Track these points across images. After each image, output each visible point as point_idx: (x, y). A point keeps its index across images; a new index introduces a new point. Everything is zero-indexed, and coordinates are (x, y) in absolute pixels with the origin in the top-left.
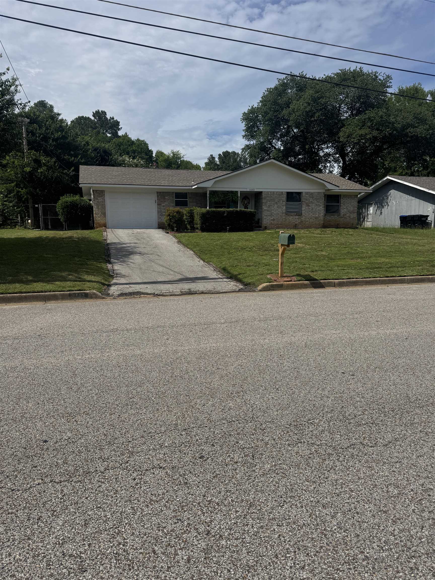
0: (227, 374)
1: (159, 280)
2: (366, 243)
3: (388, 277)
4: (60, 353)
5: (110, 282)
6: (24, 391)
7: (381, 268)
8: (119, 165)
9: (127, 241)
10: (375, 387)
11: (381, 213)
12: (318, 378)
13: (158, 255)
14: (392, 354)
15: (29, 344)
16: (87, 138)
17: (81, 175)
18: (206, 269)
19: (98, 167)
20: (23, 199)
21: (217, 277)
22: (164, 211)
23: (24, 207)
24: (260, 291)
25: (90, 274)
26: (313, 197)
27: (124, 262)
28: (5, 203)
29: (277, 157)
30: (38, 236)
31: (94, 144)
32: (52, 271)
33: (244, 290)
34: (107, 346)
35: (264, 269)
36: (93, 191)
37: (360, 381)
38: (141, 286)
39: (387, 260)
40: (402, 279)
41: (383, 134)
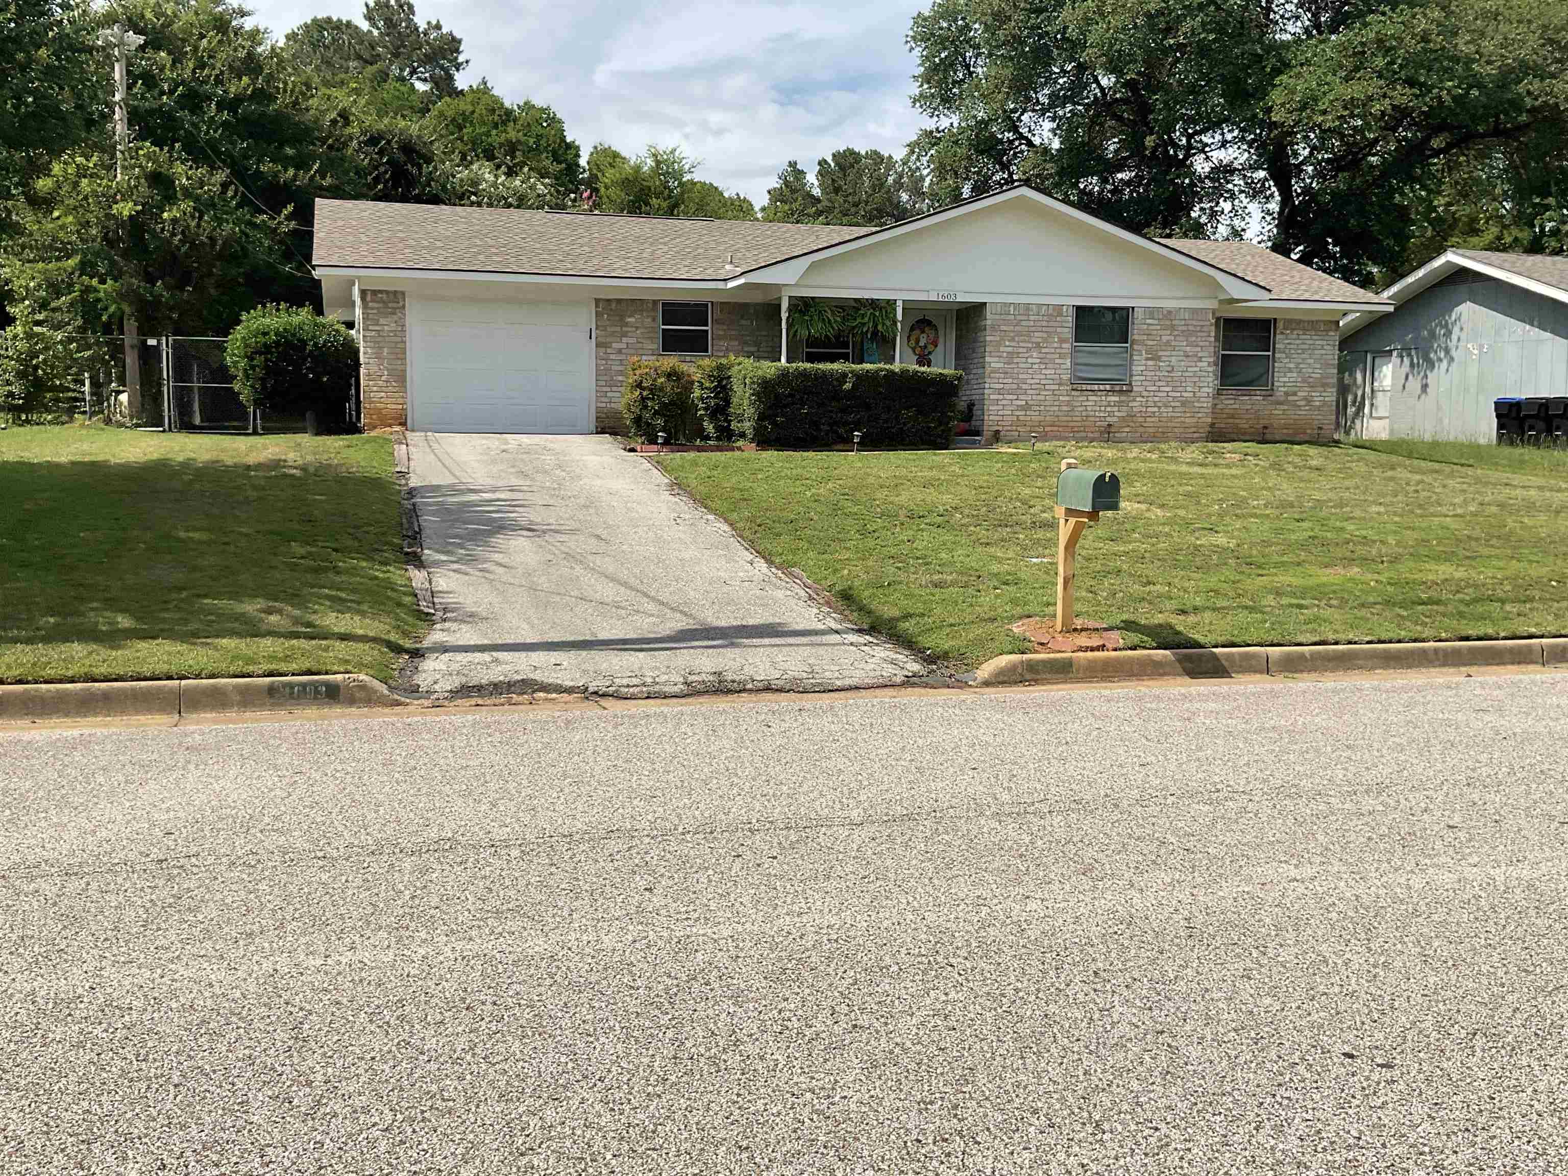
0: (891, 1052)
1: (603, 635)
2: (1375, 503)
3: (1467, 639)
4: (241, 943)
5: (418, 639)
6: (107, 1107)
7: (1438, 602)
8: (458, 198)
9: (481, 481)
10: (1482, 1120)
11: (1425, 387)
12: (1251, 1076)
13: (598, 537)
14: (1525, 971)
15: (121, 898)
16: (342, 99)
17: (321, 235)
18: (780, 594)
19: (382, 205)
20: (104, 318)
21: (820, 626)
22: (620, 368)
23: (107, 344)
24: (987, 684)
25: (349, 609)
26: (1173, 327)
27: (472, 560)
28: (37, 329)
29: (1038, 176)
30: (155, 456)
31: (368, 120)
32: (206, 596)
33: (924, 679)
34: (419, 917)
35: (997, 597)
36: (363, 293)
37: (1420, 1094)
38: (538, 657)
39: (1460, 574)
40: (1520, 647)
41: (1432, 99)
